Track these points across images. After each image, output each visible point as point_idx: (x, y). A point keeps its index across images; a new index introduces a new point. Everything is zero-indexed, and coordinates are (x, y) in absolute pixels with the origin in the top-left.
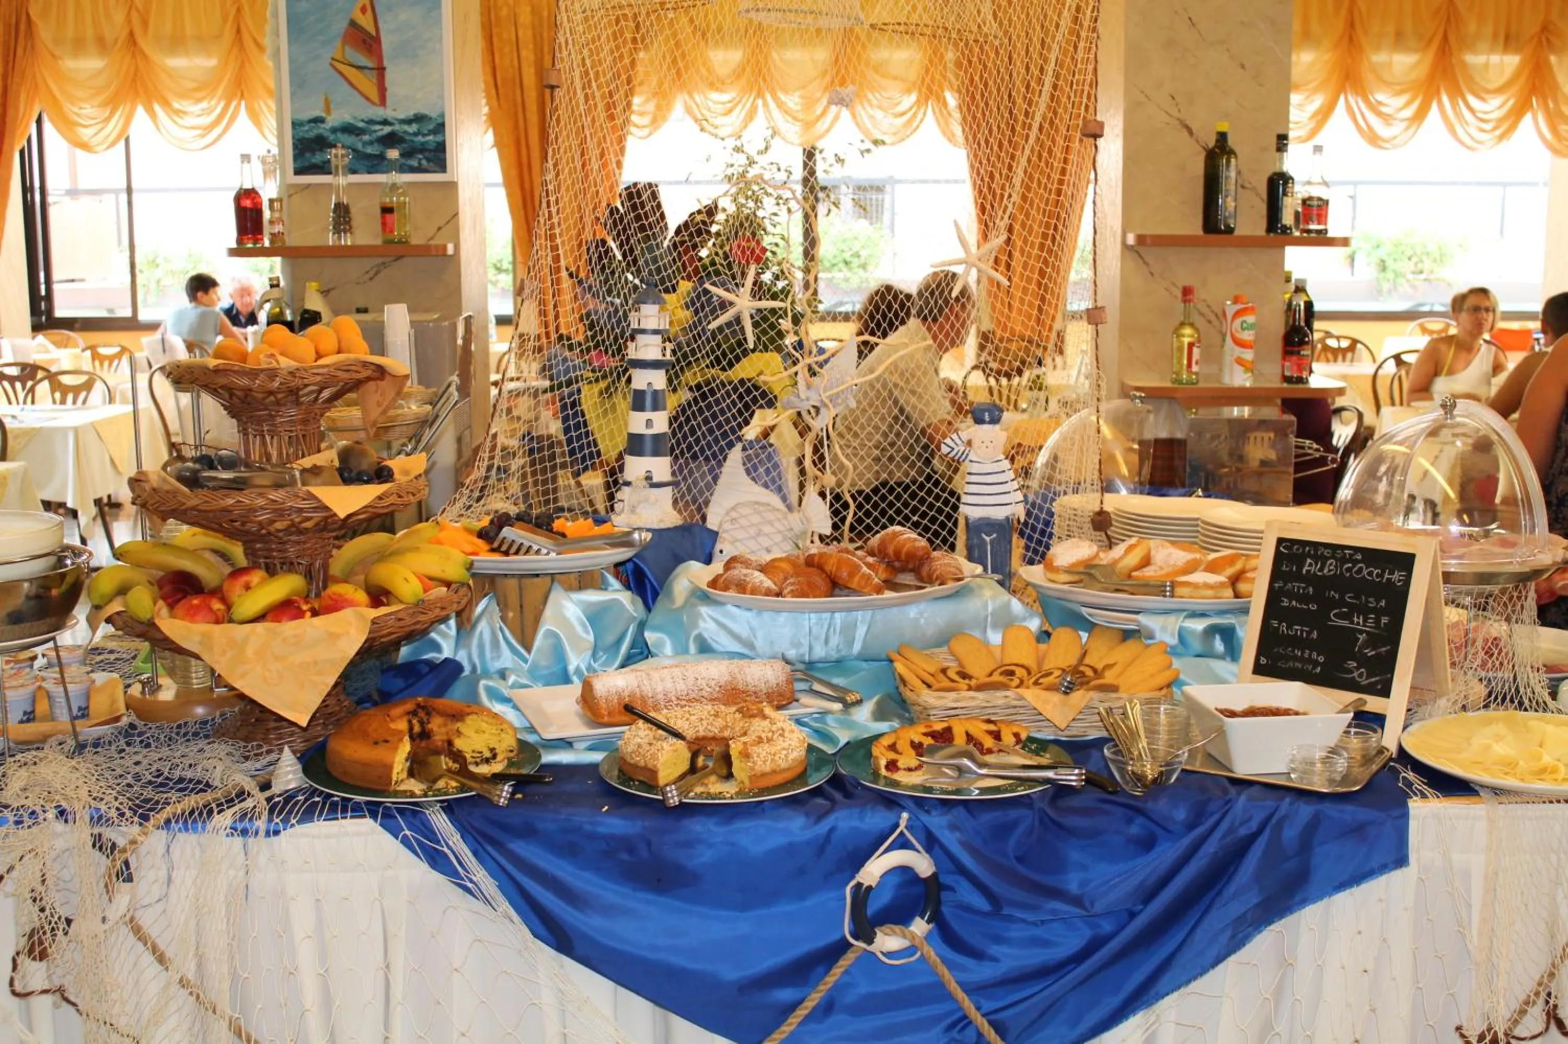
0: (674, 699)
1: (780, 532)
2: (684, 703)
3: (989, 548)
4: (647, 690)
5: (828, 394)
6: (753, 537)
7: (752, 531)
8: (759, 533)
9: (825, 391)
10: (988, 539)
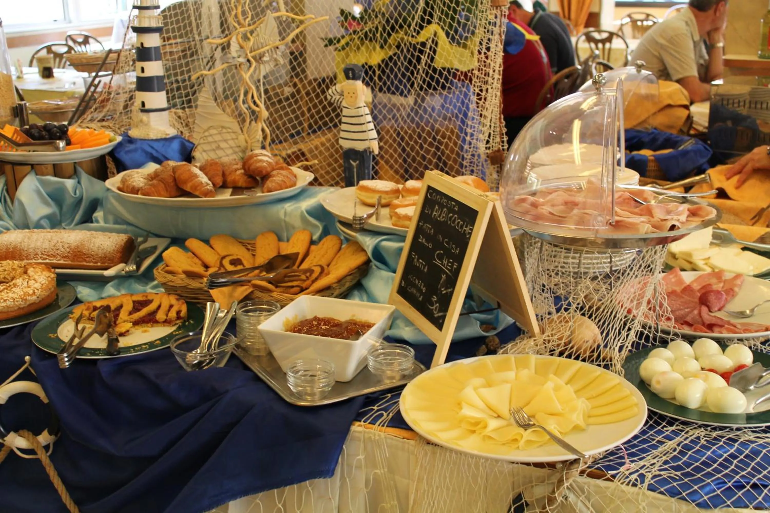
0: (40, 253)
1: (231, 148)
2: (45, 256)
3: (355, 170)
4: (24, 246)
5: (253, 54)
6: (214, 150)
7: (214, 146)
8: (218, 148)
9: (251, 52)
10: (354, 164)
